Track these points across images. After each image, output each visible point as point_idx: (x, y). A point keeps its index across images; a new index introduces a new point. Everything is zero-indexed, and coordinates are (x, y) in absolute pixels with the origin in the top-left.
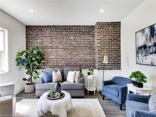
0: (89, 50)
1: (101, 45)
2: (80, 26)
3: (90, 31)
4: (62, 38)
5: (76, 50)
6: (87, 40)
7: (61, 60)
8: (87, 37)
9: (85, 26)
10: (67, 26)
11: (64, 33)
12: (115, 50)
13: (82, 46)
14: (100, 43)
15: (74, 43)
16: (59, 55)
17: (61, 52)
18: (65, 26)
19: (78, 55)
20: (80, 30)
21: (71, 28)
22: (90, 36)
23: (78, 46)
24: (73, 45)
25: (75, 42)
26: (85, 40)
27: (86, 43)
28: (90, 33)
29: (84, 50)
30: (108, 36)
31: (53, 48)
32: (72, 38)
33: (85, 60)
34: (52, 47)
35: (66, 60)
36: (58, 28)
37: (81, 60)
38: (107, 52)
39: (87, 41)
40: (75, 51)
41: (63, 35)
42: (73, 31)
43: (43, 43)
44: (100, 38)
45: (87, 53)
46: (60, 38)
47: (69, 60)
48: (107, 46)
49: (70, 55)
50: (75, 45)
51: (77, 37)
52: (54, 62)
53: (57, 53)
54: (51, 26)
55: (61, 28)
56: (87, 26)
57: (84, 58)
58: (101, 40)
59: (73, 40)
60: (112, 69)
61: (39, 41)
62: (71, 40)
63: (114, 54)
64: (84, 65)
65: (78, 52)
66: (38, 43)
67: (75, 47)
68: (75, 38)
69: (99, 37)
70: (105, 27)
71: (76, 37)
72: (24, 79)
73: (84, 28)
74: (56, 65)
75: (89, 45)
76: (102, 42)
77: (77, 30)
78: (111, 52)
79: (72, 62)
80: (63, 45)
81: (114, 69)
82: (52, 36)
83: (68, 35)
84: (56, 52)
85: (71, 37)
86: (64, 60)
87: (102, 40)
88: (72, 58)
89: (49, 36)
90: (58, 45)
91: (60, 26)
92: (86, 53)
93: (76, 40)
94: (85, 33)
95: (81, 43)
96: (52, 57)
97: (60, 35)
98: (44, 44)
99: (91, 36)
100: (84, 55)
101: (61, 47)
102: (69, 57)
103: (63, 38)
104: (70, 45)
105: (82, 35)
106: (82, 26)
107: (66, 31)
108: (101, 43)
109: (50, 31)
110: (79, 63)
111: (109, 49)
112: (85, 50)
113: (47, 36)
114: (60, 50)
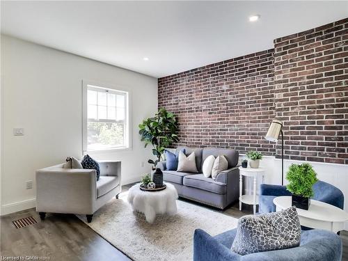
0: (264, 109)
1: (284, 95)
2: (242, 58)
3: (266, 64)
4: (207, 90)
5: (233, 111)
6: (258, 86)
7: (204, 134)
8: (258, 79)
9: (253, 55)
10: (216, 64)
11: (210, 80)
12: (333, 106)
13: (247, 103)
14: (282, 91)
15: (230, 97)
16: (201, 124)
17: (205, 117)
18: (212, 65)
19: (237, 122)
20: (243, 65)
21: (223, 66)
22: (266, 76)
23: (237, 104)
24: (227, 101)
25: (230, 94)
26: (255, 86)
27: (255, 94)
28: (266, 68)
29: (251, 111)
30: (308, 68)
31: (192, 112)
32: (225, 87)
33: (253, 134)
34: (191, 108)
35: (213, 134)
36: (200, 72)
37: (243, 134)
38: (303, 113)
39: (259, 89)
40: (231, 115)
41: (208, 83)
42: (226, 73)
43: (177, 104)
44: (284, 76)
45: (259, 118)
46: (204, 91)
47: (219, 134)
48: (306, 96)
49: (221, 123)
50: (231, 101)
51: (236, 82)
52: (193, 137)
53: (198, 121)
54: (188, 71)
55: (206, 70)
56: (257, 54)
57: (251, 130)
58: (287, 81)
59: (227, 90)
60: (322, 160)
61: (173, 101)
62: (223, 91)
63: (327, 117)
64: (251, 145)
65: (238, 115)
66: (171, 104)
67: (230, 105)
68: (231, 86)
69: (280, 77)
70: (299, 47)
71: (233, 82)
72: (150, 162)
73: (250, 60)
74: (196, 143)
75: (263, 97)
76: (289, 88)
77: (236, 67)
78: (318, 112)
79: (224, 137)
80: (209, 103)
81: (328, 161)
82: (191, 90)
83: (217, 82)
84: (197, 117)
85: (222, 84)
86: (210, 134)
87: (289, 83)
88: (225, 130)
89: (186, 90)
90: (199, 104)
91: (204, 68)
92: (255, 118)
93: (233, 90)
94: (254, 71)
95: (244, 95)
96: (190, 127)
97: (204, 84)
98: (179, 105)
99: (268, 74)
100: (251, 122)
101: (204, 108)
102: (220, 126)
103: (209, 90)
104: (221, 102)
105: (246, 76)
106: (246, 57)
107: (214, 75)
108: (287, 90)
109: (189, 81)
110: (240, 141)
111: (311, 103)
112: (255, 110)
113: (183, 91)
114: (203, 114)
